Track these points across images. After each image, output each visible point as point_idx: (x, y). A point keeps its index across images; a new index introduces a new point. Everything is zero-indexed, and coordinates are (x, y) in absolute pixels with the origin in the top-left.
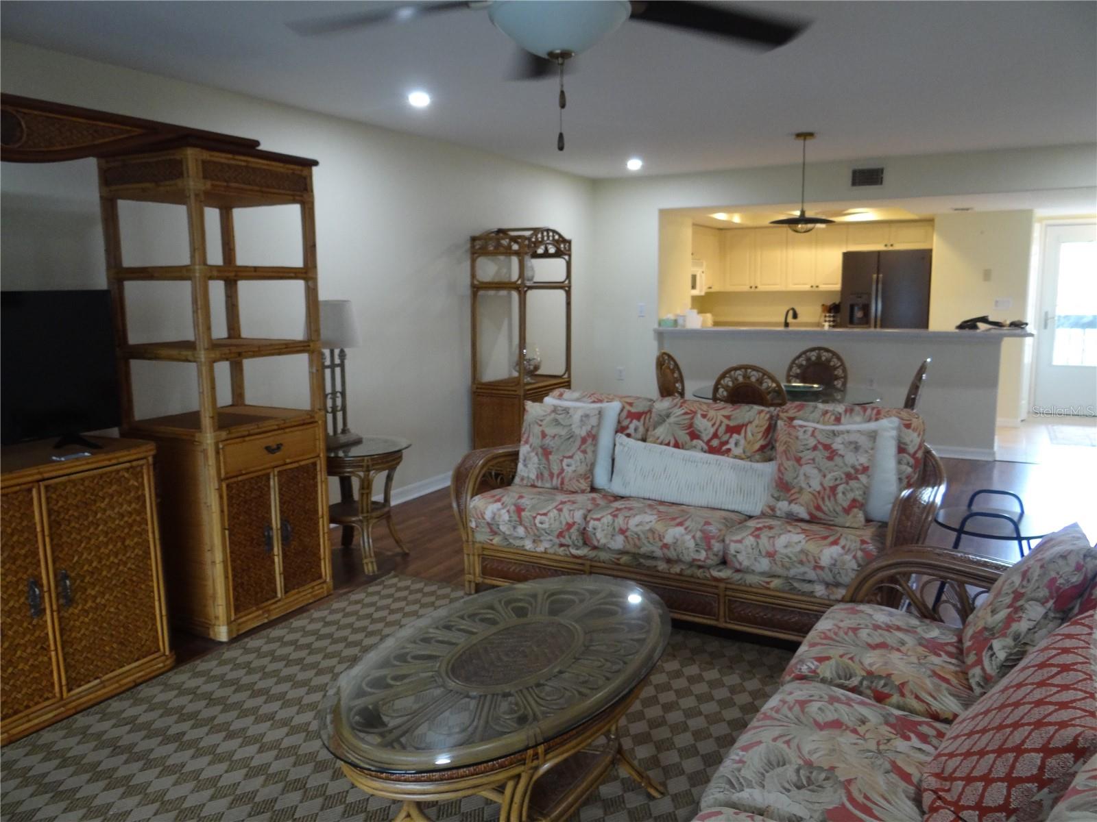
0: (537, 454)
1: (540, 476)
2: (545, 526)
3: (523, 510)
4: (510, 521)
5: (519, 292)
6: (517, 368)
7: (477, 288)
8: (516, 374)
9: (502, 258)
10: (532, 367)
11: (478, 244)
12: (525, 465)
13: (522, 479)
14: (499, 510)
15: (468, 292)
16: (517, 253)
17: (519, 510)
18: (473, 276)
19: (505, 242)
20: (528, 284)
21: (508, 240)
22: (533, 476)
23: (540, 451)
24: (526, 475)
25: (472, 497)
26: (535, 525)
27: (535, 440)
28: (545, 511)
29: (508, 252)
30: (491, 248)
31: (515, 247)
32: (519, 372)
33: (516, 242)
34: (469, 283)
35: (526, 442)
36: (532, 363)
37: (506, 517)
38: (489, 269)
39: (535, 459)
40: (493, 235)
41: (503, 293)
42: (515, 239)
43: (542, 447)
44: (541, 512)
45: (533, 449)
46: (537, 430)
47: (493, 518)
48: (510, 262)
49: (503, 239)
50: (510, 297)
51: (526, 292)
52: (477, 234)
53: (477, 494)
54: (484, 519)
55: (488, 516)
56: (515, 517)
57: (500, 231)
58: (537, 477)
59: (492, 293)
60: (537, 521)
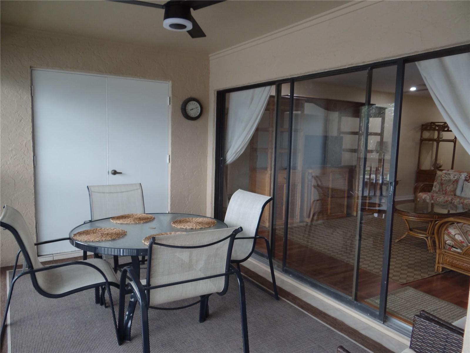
0: (439, 185)
1: (439, 191)
2: (440, 201)
3: (434, 196)
4: (429, 199)
5: (437, 142)
6: (434, 166)
7: (422, 140)
8: (433, 168)
9: (432, 131)
10: (439, 166)
11: (424, 127)
12: (435, 188)
13: (434, 191)
14: (427, 196)
15: (419, 141)
16: (437, 130)
17: (432, 196)
18: (421, 136)
19: (434, 127)
20: (440, 140)
21: (435, 126)
22: (437, 190)
23: (440, 184)
24: (435, 190)
25: (419, 193)
26: (437, 200)
27: (439, 181)
28: (440, 197)
29: (434, 129)
30: (429, 128)
31: (437, 128)
32: (434, 168)
33: (438, 127)
34: (420, 138)
35: (436, 181)
36: (439, 165)
37: (429, 198)
38: (427, 135)
39: (438, 186)
40: (429, 124)
41: (431, 142)
42: (438, 126)
43: (441, 183)
44: (439, 197)
45: (438, 183)
46: (440, 178)
47: (425, 198)
48: (434, 133)
49: (433, 125)
50: (433, 144)
51: (439, 142)
52: (424, 124)
53: (420, 192)
54: (422, 198)
55: (423, 197)
56: (431, 198)
57: (432, 123)
58: (438, 191)
59: (427, 142)
60: (438, 199)
